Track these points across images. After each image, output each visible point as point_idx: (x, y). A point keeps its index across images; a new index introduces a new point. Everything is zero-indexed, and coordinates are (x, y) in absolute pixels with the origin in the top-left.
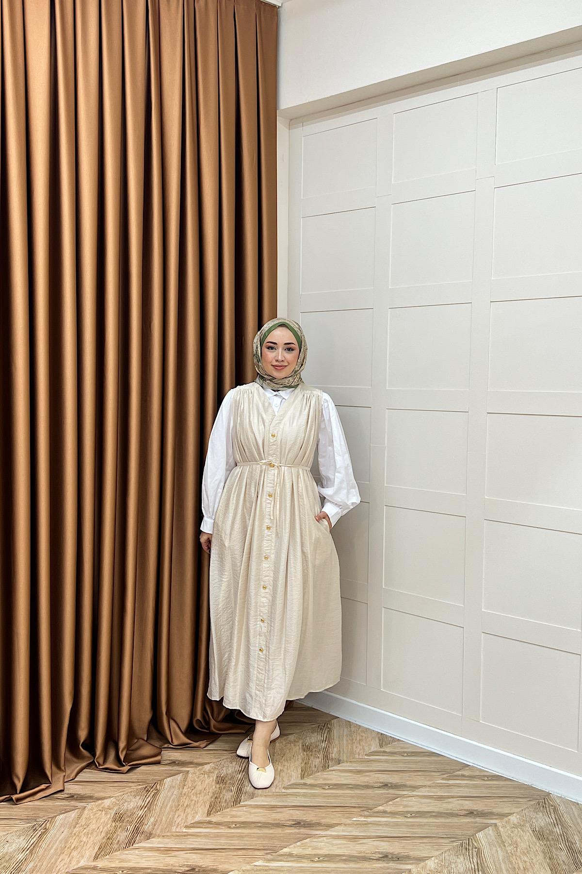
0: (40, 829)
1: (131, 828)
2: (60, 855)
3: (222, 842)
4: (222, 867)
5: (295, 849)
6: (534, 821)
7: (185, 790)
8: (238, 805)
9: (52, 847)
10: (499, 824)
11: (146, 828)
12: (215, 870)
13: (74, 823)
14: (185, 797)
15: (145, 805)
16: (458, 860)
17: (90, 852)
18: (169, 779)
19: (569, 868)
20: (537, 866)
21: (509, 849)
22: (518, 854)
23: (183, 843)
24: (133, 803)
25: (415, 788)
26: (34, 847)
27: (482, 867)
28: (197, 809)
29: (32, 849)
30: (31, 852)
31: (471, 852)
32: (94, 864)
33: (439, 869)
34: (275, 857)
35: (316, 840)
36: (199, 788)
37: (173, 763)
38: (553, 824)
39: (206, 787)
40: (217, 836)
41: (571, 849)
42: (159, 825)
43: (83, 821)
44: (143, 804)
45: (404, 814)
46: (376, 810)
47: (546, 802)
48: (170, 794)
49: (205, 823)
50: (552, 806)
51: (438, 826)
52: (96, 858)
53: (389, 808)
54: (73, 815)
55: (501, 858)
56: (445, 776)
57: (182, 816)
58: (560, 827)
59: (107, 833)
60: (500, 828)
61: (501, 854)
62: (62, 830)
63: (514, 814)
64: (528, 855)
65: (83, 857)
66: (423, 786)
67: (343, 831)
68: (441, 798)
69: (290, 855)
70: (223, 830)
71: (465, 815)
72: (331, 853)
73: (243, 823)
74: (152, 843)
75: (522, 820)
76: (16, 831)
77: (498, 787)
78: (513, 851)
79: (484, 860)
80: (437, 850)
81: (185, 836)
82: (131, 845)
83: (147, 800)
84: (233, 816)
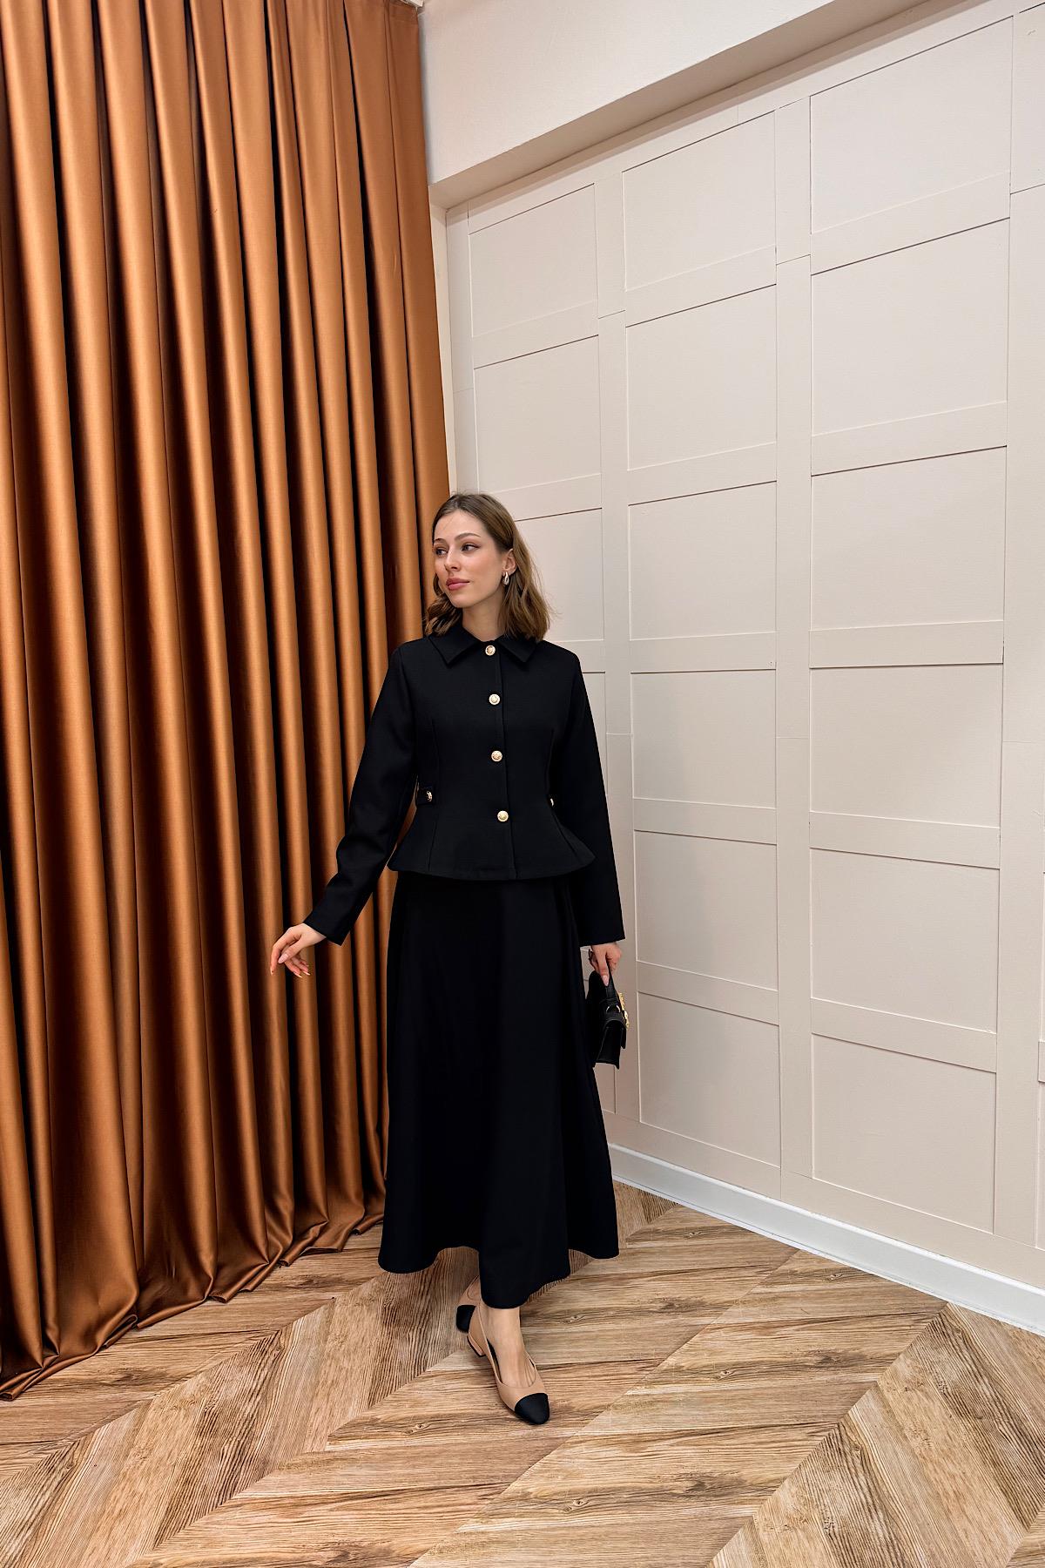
0: (61, 1466)
1: (229, 1449)
2: (91, 1535)
3: (397, 1476)
4: (401, 1543)
5: (532, 1483)
6: (939, 1370)
7: (329, 1345)
8: (423, 1375)
9: (78, 1514)
10: (881, 1383)
11: (258, 1446)
12: (386, 1555)
13: (126, 1445)
14: (329, 1362)
15: (258, 1388)
16: (834, 1484)
17: (148, 1523)
18: (300, 1321)
19: (1036, 1486)
20: (977, 1487)
21: (915, 1443)
22: (935, 1456)
23: (325, 1481)
24: (239, 1381)
25: (719, 1308)
26: (43, 1517)
27: (879, 1498)
28: (349, 1390)
29: (36, 1526)
30: (36, 1535)
31: (849, 1459)
32: (152, 1556)
33: (805, 1512)
34: (498, 1506)
35: (568, 1452)
36: (353, 1338)
37: (309, 1283)
38: (973, 1376)
39: (366, 1333)
40: (390, 1456)
41: (1022, 1434)
42: (281, 1439)
43: (142, 1441)
44: (255, 1384)
45: (712, 1372)
46: (664, 1366)
47: (946, 1323)
48: (303, 1355)
49: (365, 1424)
50: (958, 1331)
51: (777, 1397)
52: (159, 1539)
53: (685, 1359)
54: (125, 1427)
55: (908, 1472)
56: (763, 1277)
57: (324, 1407)
58: (986, 1381)
59: (185, 1467)
60: (885, 1391)
61: (906, 1463)
62: (102, 1465)
63: (901, 1356)
64: (952, 1458)
65: (133, 1536)
66: (732, 1302)
67: (615, 1424)
68: (767, 1328)
69: (525, 1497)
70: (398, 1442)
71: (819, 1366)
72: (598, 1484)
73: (437, 1419)
74: (265, 1488)
75: (917, 1370)
76: (14, 1477)
77: (858, 1295)
78: (922, 1449)
79: (879, 1478)
80: (790, 1459)
81: (328, 1462)
82: (228, 1498)
83: (262, 1375)
84: (416, 1404)
